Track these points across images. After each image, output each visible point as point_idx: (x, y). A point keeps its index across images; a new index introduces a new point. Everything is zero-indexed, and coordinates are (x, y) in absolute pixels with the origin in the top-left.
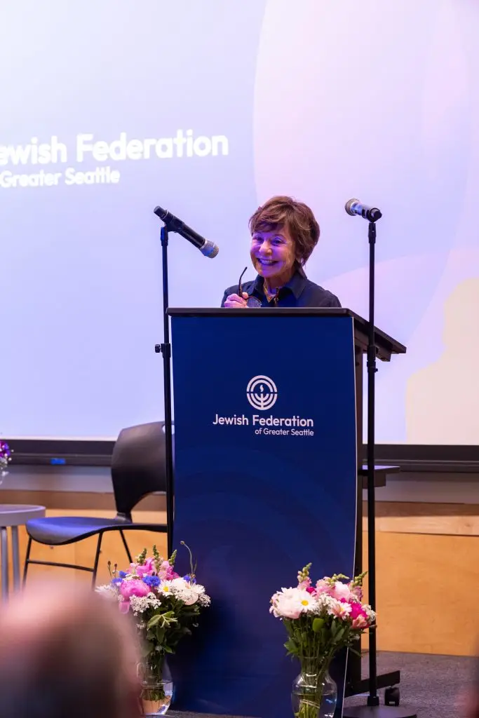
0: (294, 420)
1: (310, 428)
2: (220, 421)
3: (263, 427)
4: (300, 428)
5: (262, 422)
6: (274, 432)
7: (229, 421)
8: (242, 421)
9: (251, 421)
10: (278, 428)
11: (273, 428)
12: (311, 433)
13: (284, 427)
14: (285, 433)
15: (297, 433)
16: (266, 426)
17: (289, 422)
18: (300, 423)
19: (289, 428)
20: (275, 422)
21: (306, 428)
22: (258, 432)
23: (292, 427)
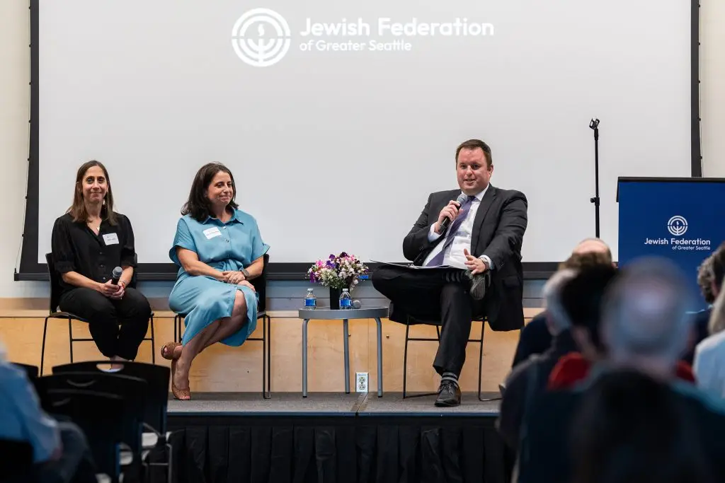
0: (698, 241)
1: (708, 245)
2: (649, 242)
3: (678, 245)
4: (702, 246)
5: (677, 242)
6: (684, 248)
7: (655, 242)
8: (664, 242)
9: (670, 242)
10: (688, 245)
11: (684, 245)
12: (709, 248)
13: (691, 245)
14: (692, 248)
15: (700, 248)
16: (680, 244)
17: (694, 242)
18: (702, 242)
19: (695, 246)
20: (686, 242)
21: (705, 245)
22: (674, 248)
23: (697, 245)
